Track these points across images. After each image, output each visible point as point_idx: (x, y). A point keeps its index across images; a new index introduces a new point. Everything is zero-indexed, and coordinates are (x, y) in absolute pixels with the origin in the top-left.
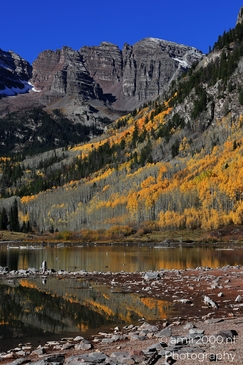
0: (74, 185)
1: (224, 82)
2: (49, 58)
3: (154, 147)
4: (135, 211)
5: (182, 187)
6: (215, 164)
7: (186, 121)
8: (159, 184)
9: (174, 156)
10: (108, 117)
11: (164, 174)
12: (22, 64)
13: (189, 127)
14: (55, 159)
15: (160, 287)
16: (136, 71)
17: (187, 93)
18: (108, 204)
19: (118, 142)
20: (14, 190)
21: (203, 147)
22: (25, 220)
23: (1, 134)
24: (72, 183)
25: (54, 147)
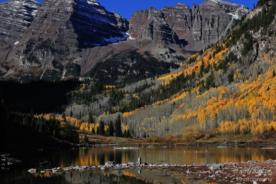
0: (160, 104)
1: (265, 29)
2: (140, 16)
3: (215, 76)
4: (203, 122)
5: (237, 104)
6: (260, 87)
7: (238, 57)
8: (220, 102)
9: (230, 82)
10: (183, 55)
11: (223, 95)
12: (122, 20)
13: (240, 62)
14: (146, 86)
15: (222, 175)
16: (202, 23)
17: (239, 37)
18: (184, 117)
19: (190, 73)
20: (118, 108)
21: (251, 75)
22: (126, 129)
23: (108, 69)
24: (158, 102)
25: (145, 78)
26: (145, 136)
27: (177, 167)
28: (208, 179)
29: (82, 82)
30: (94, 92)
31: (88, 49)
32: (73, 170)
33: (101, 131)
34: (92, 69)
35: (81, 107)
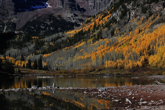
0: (67, 49)
1: (135, 3)
3: (103, 32)
4: (95, 61)
5: (116, 50)
6: (130, 39)
7: (118, 20)
8: (106, 48)
9: (112, 36)
10: (83, 18)
11: (108, 44)
13: (119, 23)
14: (59, 38)
15: (106, 94)
17: (118, 8)
18: (82, 57)
19: (87, 30)
20: (40, 51)
21: (125, 32)
22: (45, 65)
23: (34, 26)
24: (66, 48)
25: (58, 32)
26: (57, 70)
27: (78, 89)
28: (98, 97)
29: (17, 34)
30: (24, 41)
31: (21, 13)
32: (11, 91)
33: (29, 66)
34: (23, 26)
35: (16, 50)
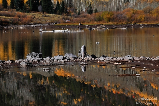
26: (90, 12)
27: (144, 61)
